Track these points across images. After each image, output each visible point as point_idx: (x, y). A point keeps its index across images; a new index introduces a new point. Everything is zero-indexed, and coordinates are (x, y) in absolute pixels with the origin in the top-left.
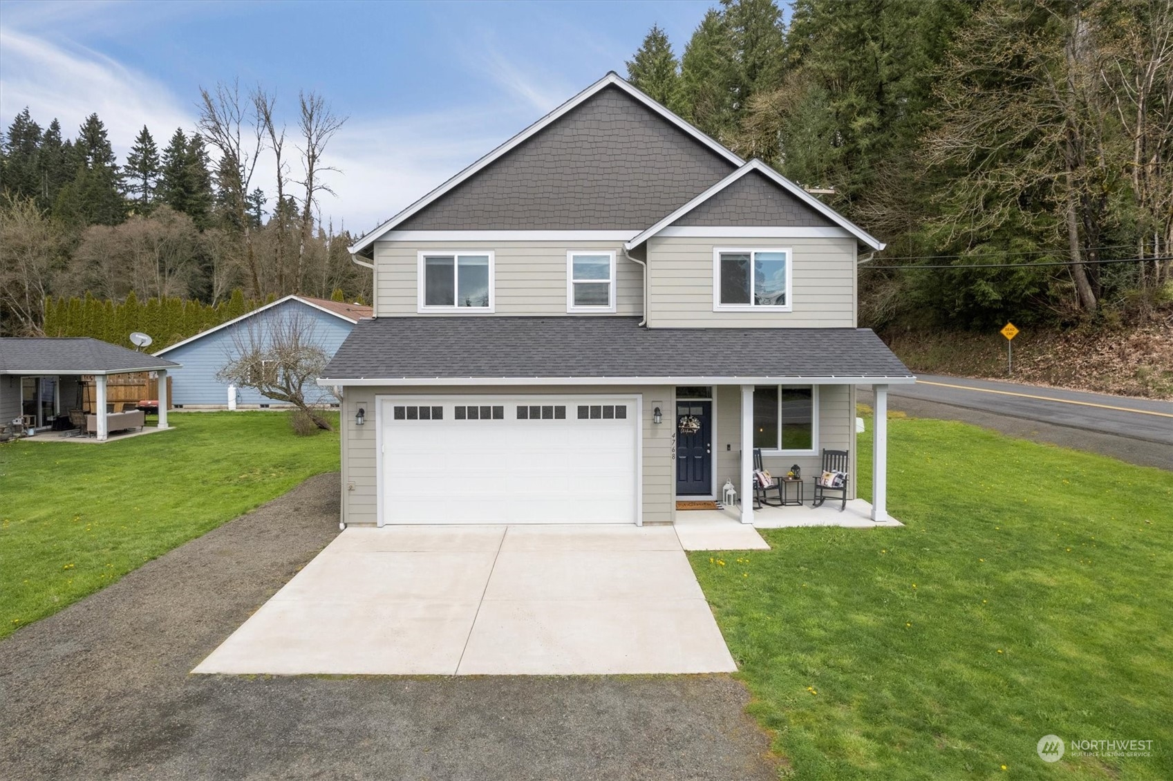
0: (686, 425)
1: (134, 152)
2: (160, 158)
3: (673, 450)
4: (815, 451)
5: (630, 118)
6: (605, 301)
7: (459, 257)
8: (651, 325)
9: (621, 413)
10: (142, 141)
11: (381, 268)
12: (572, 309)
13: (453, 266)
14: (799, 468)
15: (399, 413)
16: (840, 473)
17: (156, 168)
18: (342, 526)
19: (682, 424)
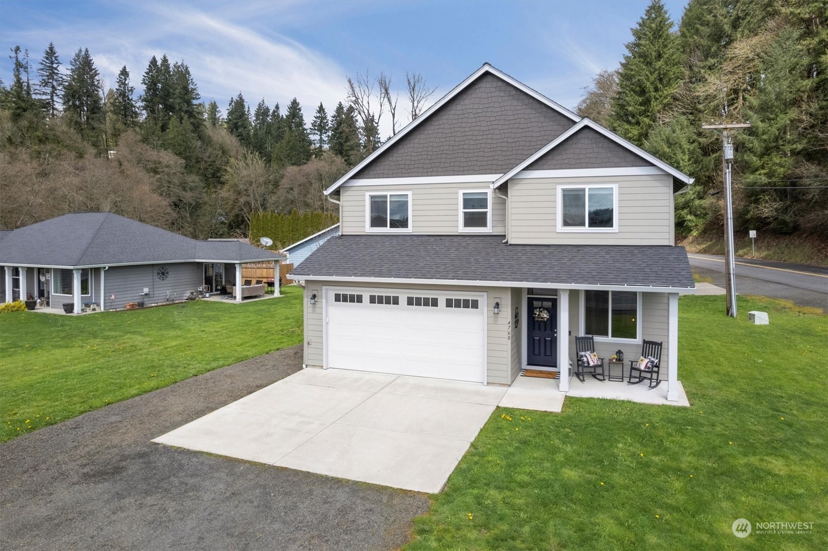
0: (538, 315)
1: (315, 119)
2: (329, 122)
3: (509, 333)
4: (638, 340)
5: (502, 94)
6: (484, 224)
7: (390, 195)
8: (512, 241)
9: (475, 305)
10: (319, 112)
11: (345, 204)
12: (462, 229)
13: (387, 201)
14: (622, 353)
15: (338, 298)
16: (653, 359)
17: (327, 128)
18: (304, 366)
19: (536, 314)
